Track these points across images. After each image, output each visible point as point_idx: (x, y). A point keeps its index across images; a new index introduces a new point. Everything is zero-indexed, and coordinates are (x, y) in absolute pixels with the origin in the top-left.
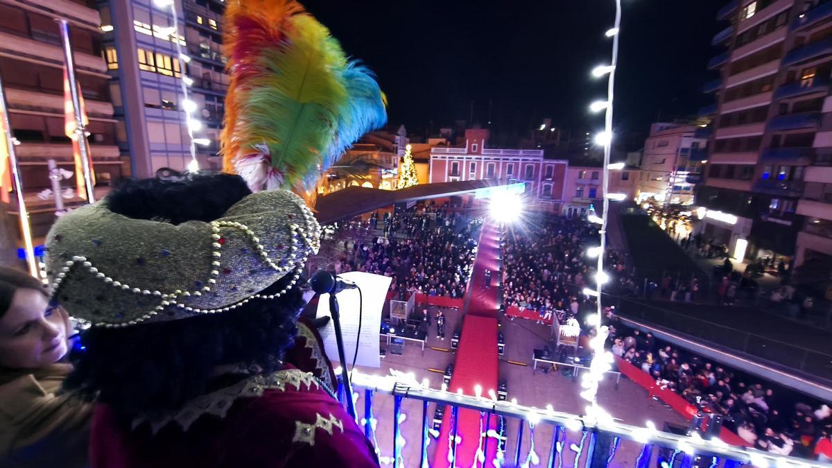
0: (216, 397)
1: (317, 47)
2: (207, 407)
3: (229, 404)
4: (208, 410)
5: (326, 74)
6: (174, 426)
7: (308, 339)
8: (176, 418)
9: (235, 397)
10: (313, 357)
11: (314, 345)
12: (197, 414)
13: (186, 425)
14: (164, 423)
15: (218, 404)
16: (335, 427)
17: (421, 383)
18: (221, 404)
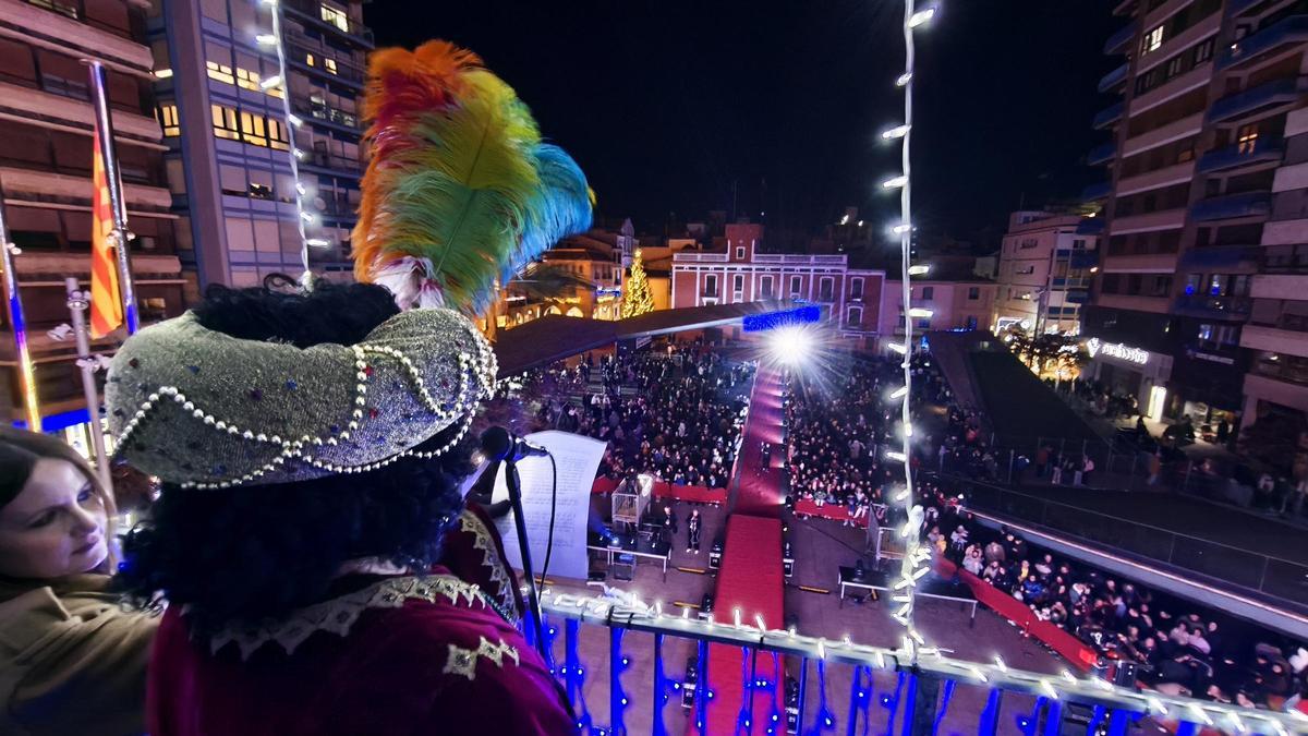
0: (336, 606)
1: (498, 113)
2: (323, 620)
3: (354, 617)
4: (323, 626)
5: (509, 151)
6: (272, 648)
7: (479, 537)
8: (277, 636)
9: (363, 608)
10: (487, 563)
11: (488, 545)
12: (308, 630)
13: (291, 645)
14: (258, 644)
15: (338, 616)
16: (505, 657)
17: (650, 607)
18: (342, 617)
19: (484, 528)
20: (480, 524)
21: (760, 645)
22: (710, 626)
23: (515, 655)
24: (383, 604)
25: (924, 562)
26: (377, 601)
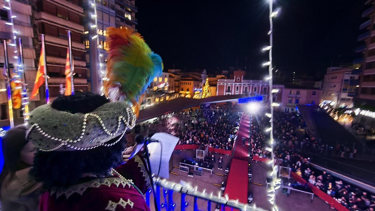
0: (81, 186)
2: (77, 190)
3: (85, 190)
4: (77, 191)
7: (139, 163)
8: (65, 193)
9: (88, 187)
10: (142, 171)
11: (142, 166)
12: (73, 192)
13: (68, 196)
14: (61, 194)
15: (81, 189)
16: (128, 205)
17: (194, 188)
18: (82, 189)
19: (141, 161)
20: (140, 159)
21: (226, 205)
22: (211, 196)
23: (132, 205)
24: (94, 186)
25: (278, 185)
26: (92, 185)
